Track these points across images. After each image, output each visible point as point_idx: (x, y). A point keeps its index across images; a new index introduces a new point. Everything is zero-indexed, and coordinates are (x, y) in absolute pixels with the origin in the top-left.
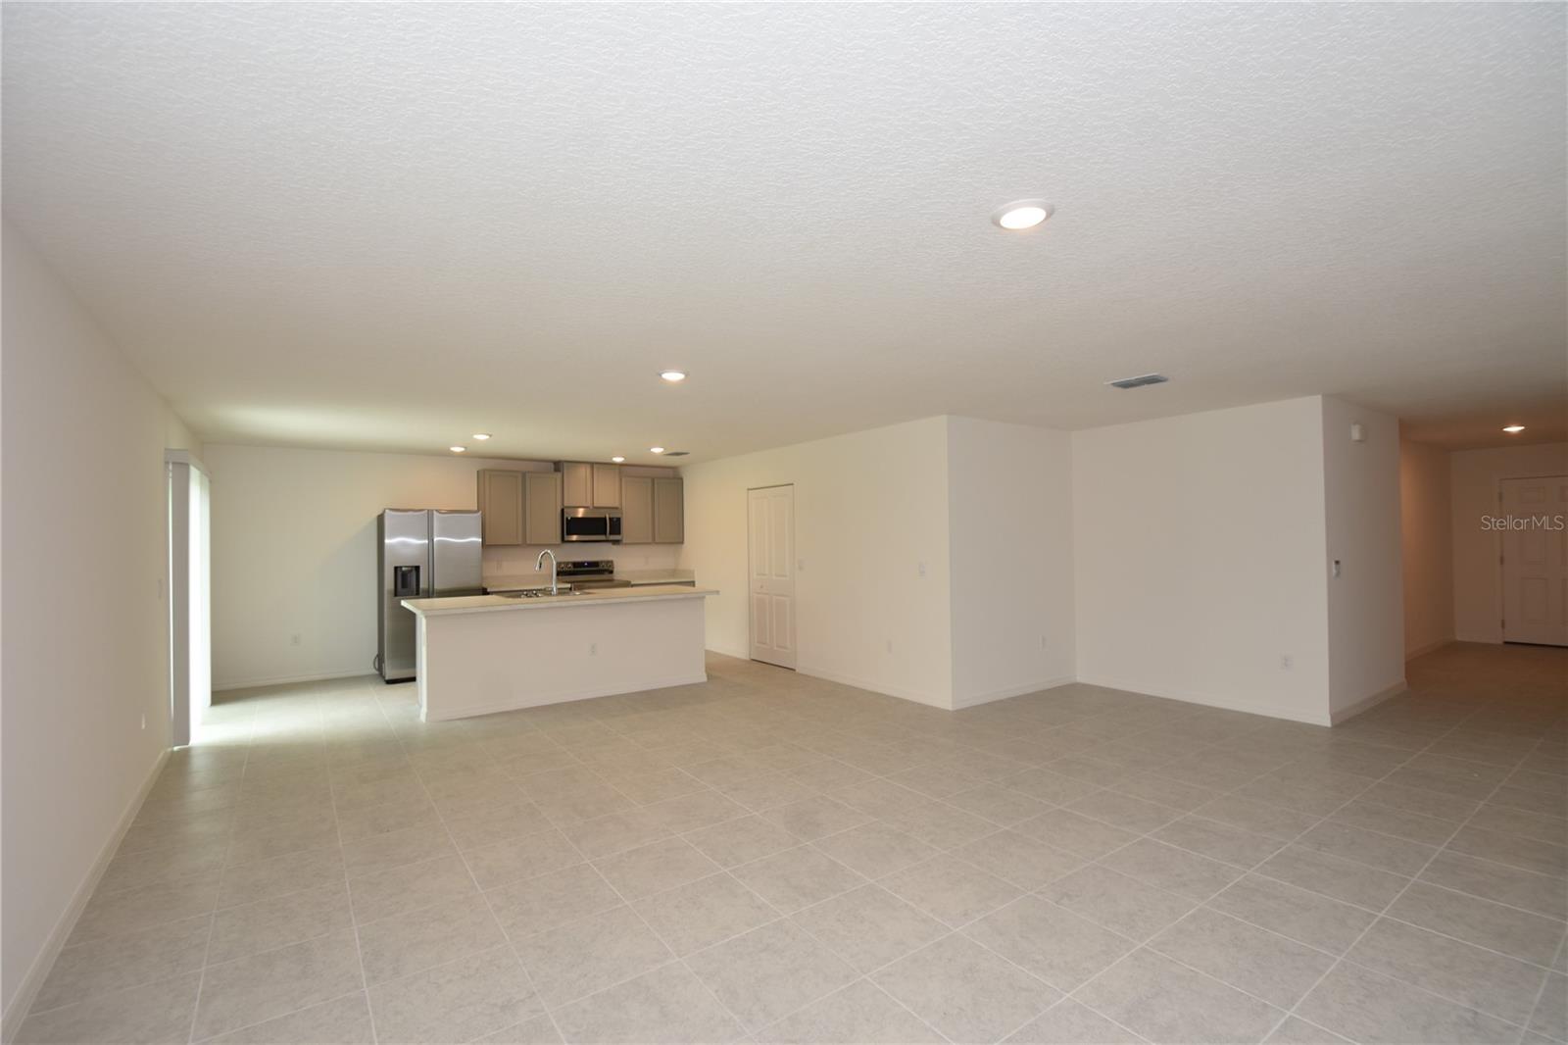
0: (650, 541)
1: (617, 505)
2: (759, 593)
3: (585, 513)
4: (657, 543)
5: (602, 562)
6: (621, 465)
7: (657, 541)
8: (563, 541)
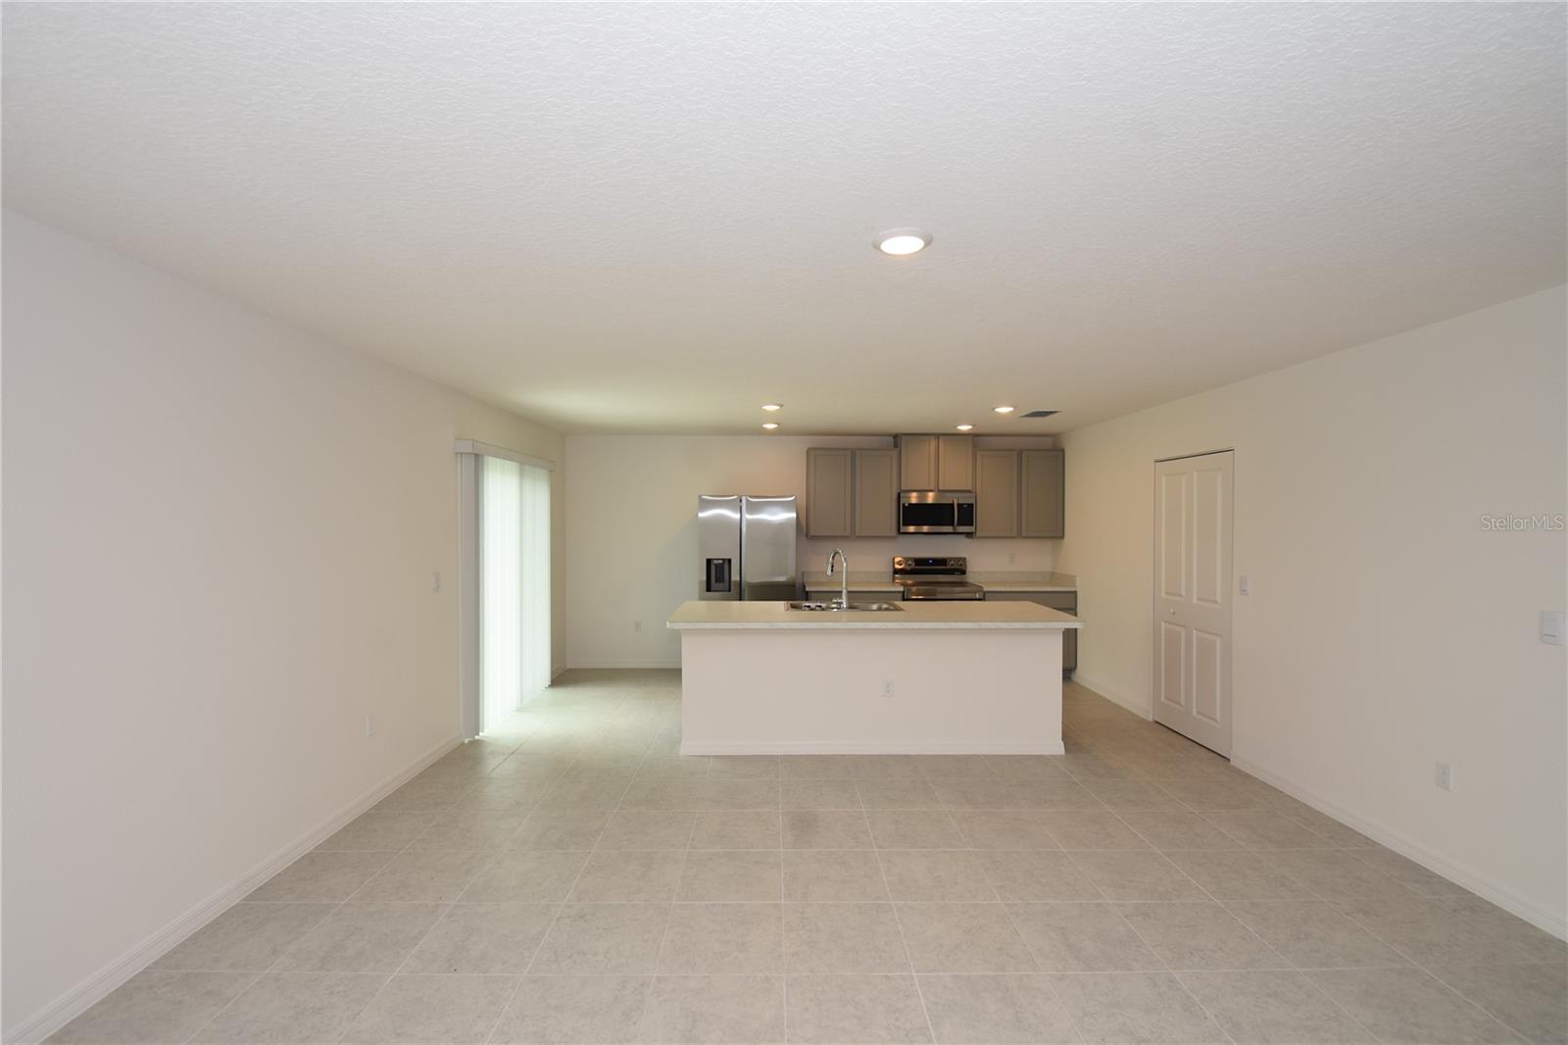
0: (1015, 534)
1: (969, 488)
2: (1169, 623)
4: (1025, 537)
5: (951, 559)
6: (972, 436)
7: (1024, 535)
8: (898, 532)
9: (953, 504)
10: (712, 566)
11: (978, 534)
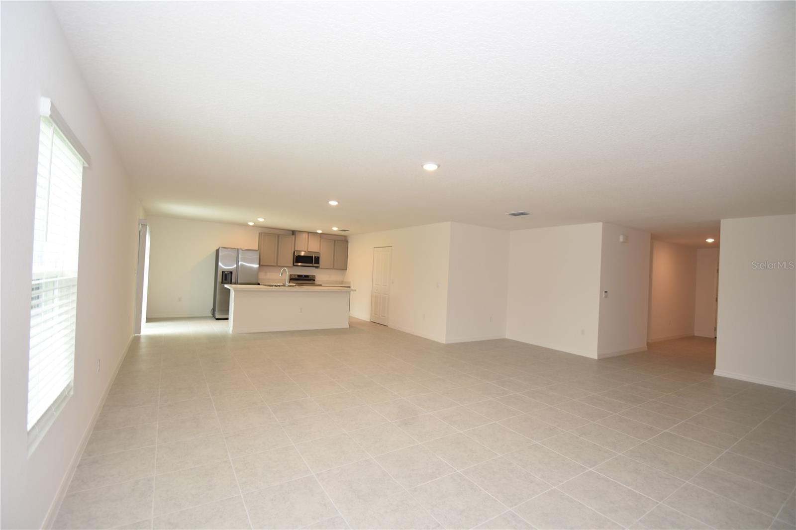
0: (332, 267)
1: (318, 251)
2: (376, 293)
3: (305, 254)
4: (335, 269)
5: (310, 275)
6: (321, 234)
8: (294, 265)
9: (312, 257)
10: (224, 274)
11: (320, 267)
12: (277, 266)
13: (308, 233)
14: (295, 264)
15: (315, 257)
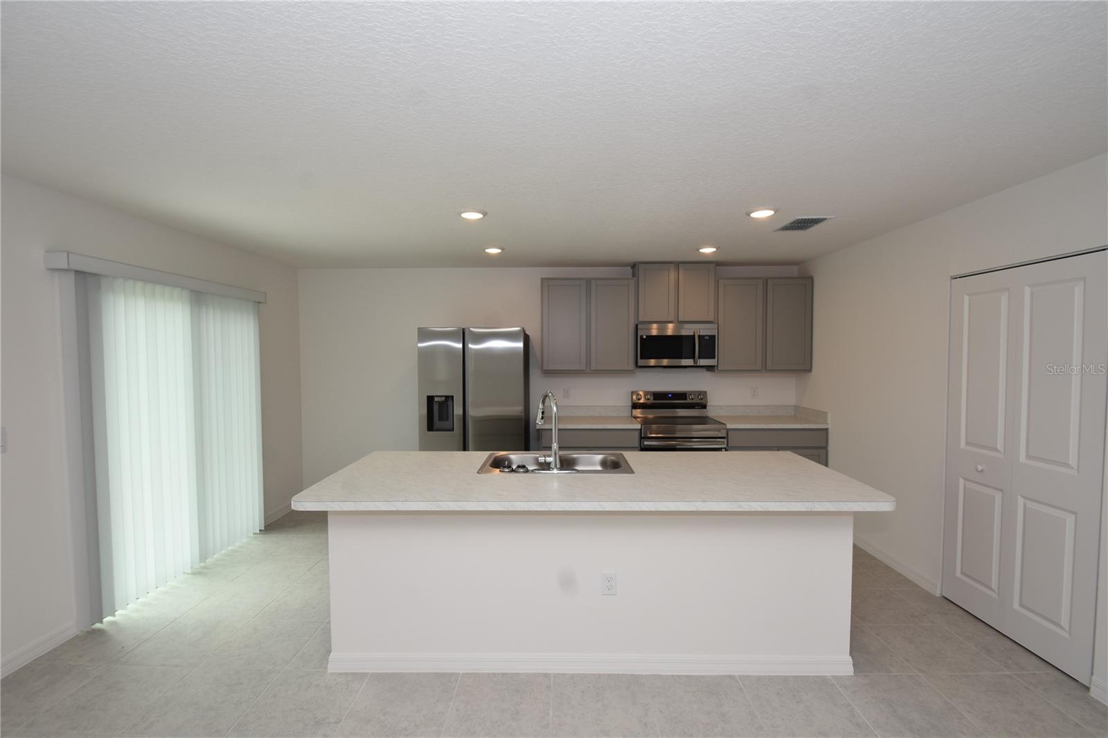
0: (761, 367)
1: (711, 318)
4: (770, 371)
5: (691, 393)
6: (714, 266)
7: (770, 367)
8: (637, 365)
9: (693, 337)
10: (436, 408)
11: (720, 368)
12: (588, 369)
13: (677, 265)
14: (641, 362)
15: (699, 336)
